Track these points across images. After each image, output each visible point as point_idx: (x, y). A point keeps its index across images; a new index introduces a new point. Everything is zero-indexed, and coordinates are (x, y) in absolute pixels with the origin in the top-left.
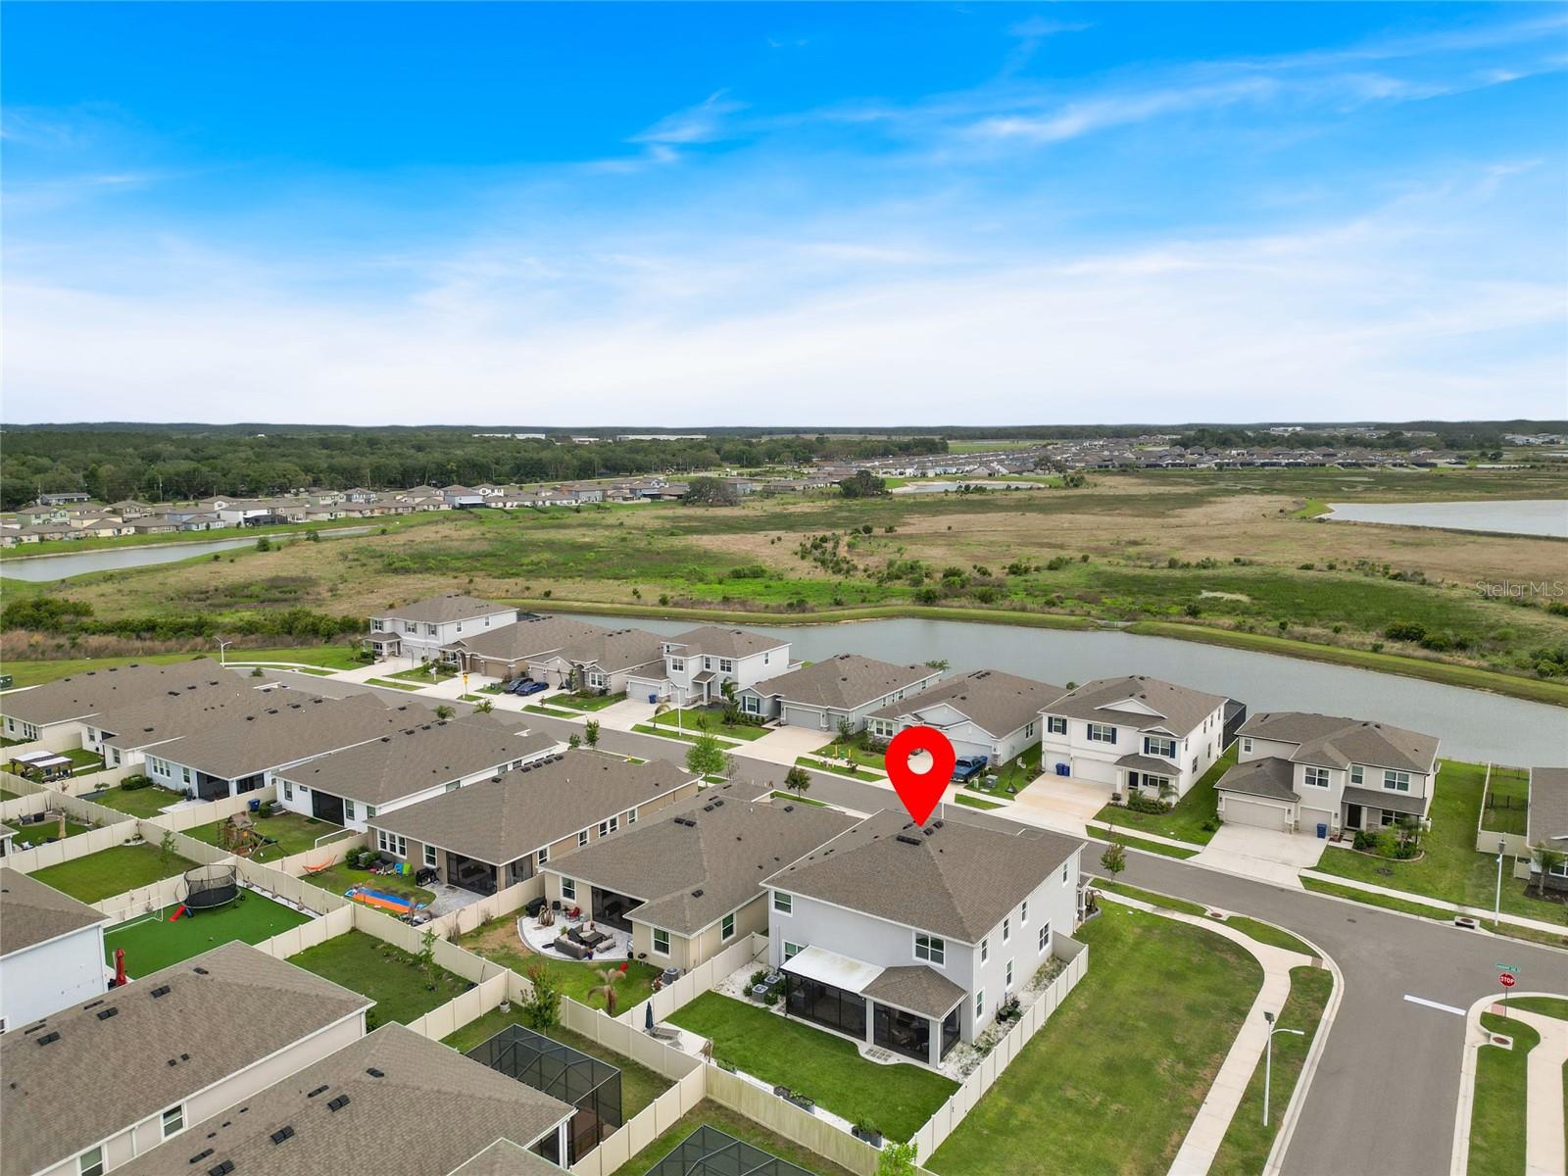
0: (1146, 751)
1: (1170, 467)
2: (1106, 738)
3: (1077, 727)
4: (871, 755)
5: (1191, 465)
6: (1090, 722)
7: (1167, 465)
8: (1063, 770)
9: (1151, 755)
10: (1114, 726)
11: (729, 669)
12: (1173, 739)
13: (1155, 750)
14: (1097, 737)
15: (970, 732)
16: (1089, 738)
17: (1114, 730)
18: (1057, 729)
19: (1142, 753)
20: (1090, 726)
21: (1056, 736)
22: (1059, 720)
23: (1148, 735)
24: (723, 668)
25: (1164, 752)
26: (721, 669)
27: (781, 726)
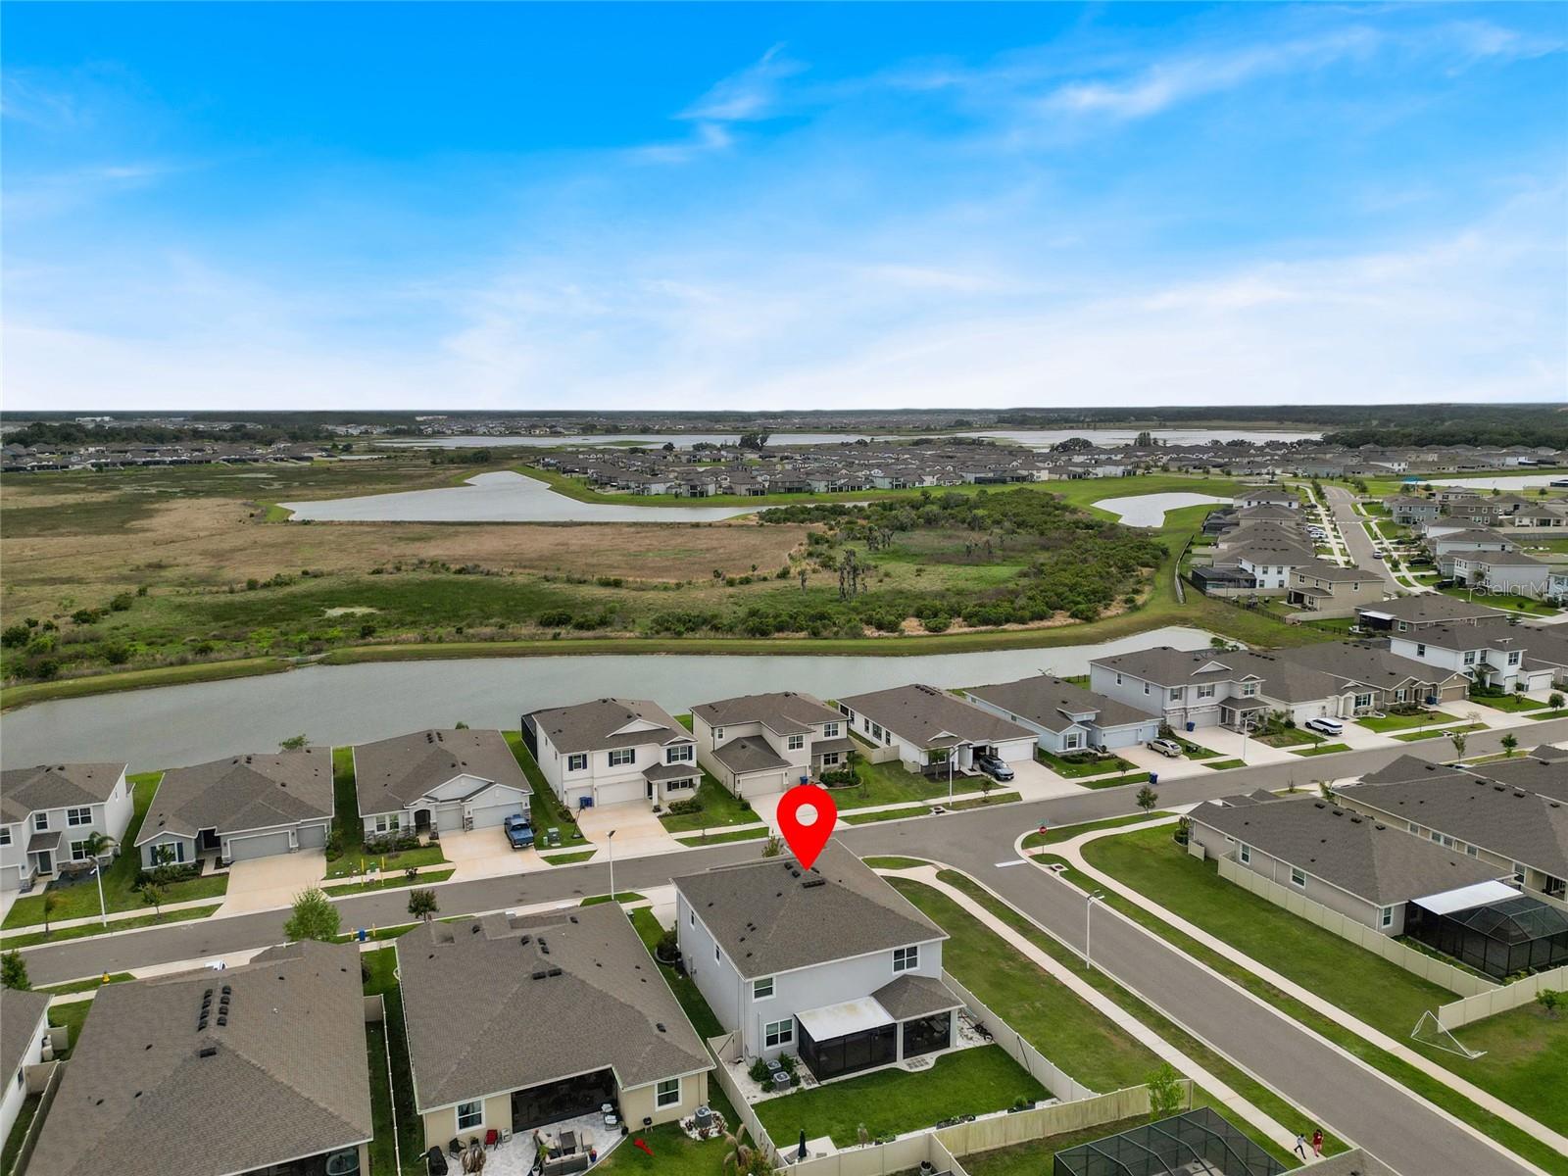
0: (669, 761)
1: (36, 471)
2: (626, 761)
3: (598, 759)
4: (397, 856)
5: (62, 467)
6: (611, 750)
7: (33, 467)
8: (586, 803)
9: (674, 763)
10: (632, 747)
11: (87, 820)
12: (690, 744)
13: (676, 758)
14: (618, 762)
15: (497, 795)
16: (611, 765)
17: (633, 751)
18: (578, 766)
19: (665, 763)
20: (611, 754)
21: (579, 773)
22: (580, 756)
23: (669, 747)
24: (73, 822)
25: (684, 757)
26: (71, 824)
27: (227, 865)
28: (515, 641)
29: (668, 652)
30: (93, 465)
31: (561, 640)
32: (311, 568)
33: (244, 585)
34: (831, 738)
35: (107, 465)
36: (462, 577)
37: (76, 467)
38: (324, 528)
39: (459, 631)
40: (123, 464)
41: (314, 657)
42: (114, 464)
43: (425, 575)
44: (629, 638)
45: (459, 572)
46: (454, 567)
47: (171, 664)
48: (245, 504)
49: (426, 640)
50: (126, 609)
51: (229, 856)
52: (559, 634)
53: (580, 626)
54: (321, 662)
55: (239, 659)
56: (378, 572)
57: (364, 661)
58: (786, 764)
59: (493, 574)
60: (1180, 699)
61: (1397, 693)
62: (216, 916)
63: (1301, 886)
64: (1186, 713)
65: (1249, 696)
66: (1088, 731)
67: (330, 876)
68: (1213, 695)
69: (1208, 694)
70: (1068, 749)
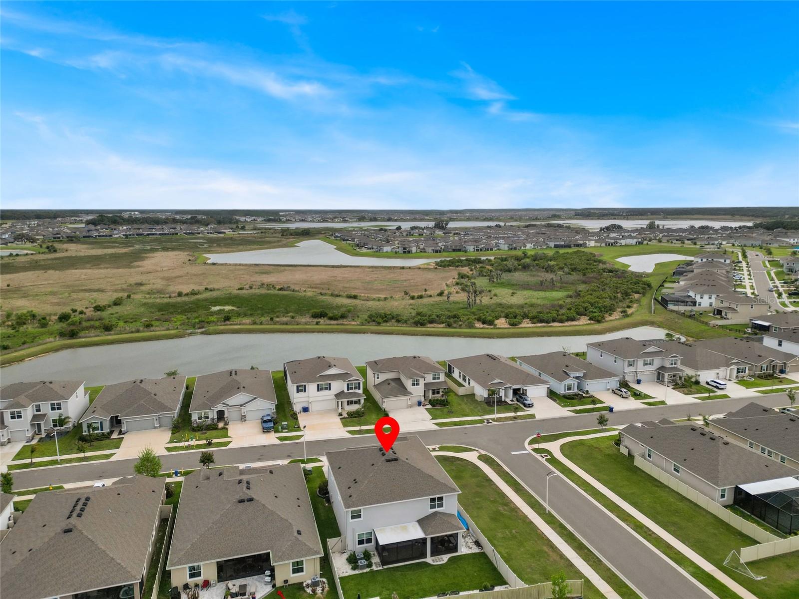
0: (348, 390)
2: (326, 389)
3: (312, 387)
4: (206, 433)
6: (318, 383)
8: (306, 410)
9: (350, 391)
10: (329, 382)
11: (59, 408)
12: (359, 381)
13: (352, 388)
14: (322, 389)
15: (259, 404)
16: (318, 390)
17: (330, 384)
18: (301, 391)
19: (346, 391)
20: (318, 385)
21: (301, 394)
22: (302, 386)
23: (348, 383)
25: (356, 388)
26: (52, 410)
27: (124, 434)
28: (298, 325)
29: (372, 333)
30: (124, 235)
31: (320, 325)
32: (209, 287)
33: (176, 294)
34: (436, 381)
35: (130, 235)
36: (281, 292)
37: (116, 236)
38: (222, 267)
39: (272, 319)
40: (137, 235)
41: (199, 331)
42: (133, 235)
43: (263, 291)
44: (353, 325)
45: (280, 289)
46: (278, 287)
47: (132, 332)
48: (188, 255)
49: (254, 323)
50: (119, 304)
51: (125, 429)
52: (319, 322)
53: (331, 318)
54: (202, 333)
55: (164, 330)
56: (241, 289)
57: (222, 333)
58: (410, 394)
59: (296, 291)
60: (633, 366)
61: (762, 367)
62: (112, 459)
63: (677, 473)
64: (636, 374)
65: (674, 366)
66: (578, 382)
67: (171, 441)
68: (653, 365)
69: (650, 364)
70: (567, 392)
